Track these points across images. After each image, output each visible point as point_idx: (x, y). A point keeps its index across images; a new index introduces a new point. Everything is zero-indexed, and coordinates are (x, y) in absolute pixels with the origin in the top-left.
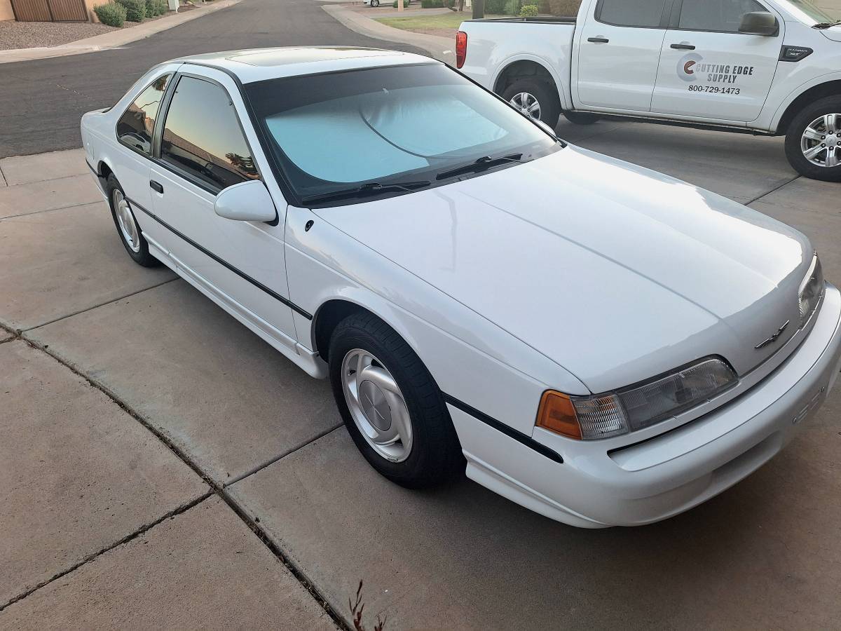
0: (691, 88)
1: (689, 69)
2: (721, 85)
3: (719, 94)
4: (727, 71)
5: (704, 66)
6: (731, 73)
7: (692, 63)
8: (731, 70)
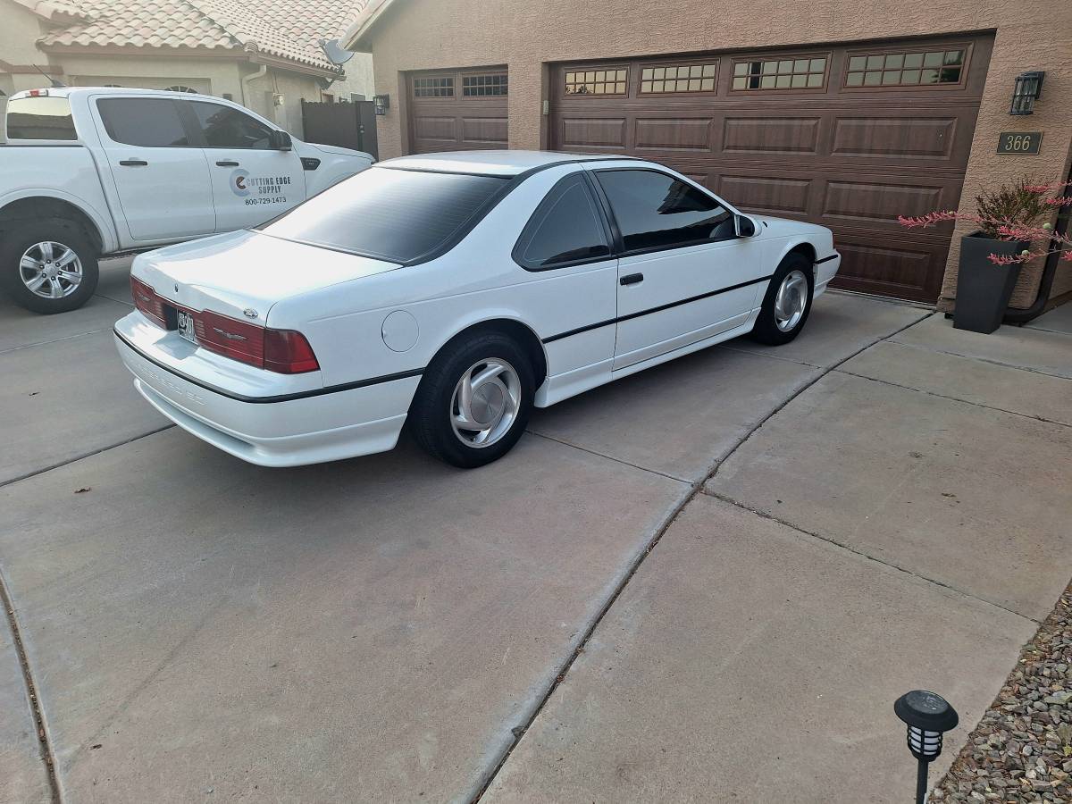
0: (247, 202)
1: (241, 184)
2: (269, 195)
3: (271, 204)
4: (272, 183)
5: (253, 180)
6: (275, 184)
7: (242, 179)
8: (275, 180)
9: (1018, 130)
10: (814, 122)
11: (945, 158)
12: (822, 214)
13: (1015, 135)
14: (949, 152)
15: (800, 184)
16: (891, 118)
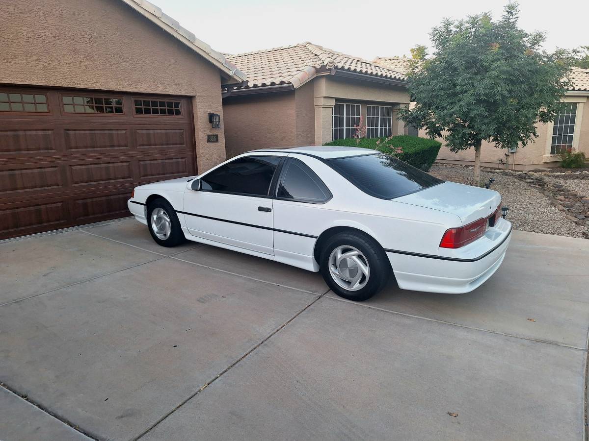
9: (211, 134)
10: (124, 132)
11: (184, 146)
12: (140, 178)
13: (212, 135)
14: (185, 143)
15: (125, 164)
16: (161, 130)
